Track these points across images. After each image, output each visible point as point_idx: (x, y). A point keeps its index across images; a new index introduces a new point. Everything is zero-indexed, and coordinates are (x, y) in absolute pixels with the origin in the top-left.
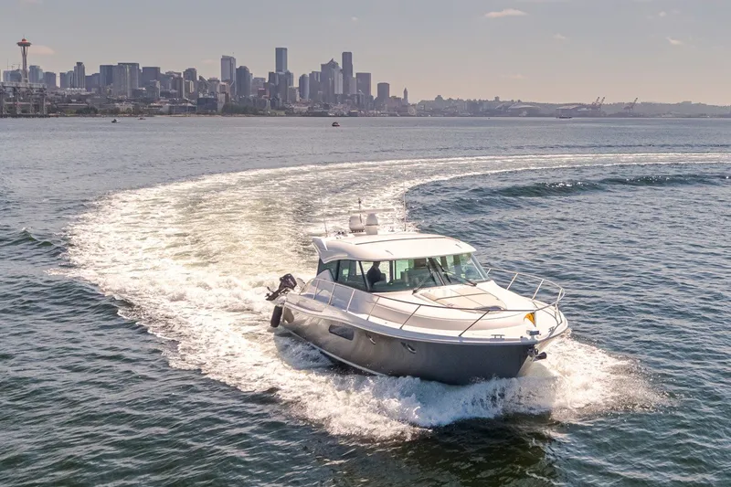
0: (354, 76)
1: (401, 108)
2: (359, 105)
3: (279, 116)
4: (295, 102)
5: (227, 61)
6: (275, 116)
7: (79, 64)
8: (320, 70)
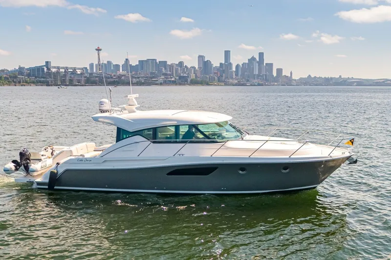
0: (265, 65)
1: (288, 81)
2: (267, 80)
3: (220, 85)
4: (232, 78)
5: (201, 58)
6: (219, 85)
8: (247, 62)
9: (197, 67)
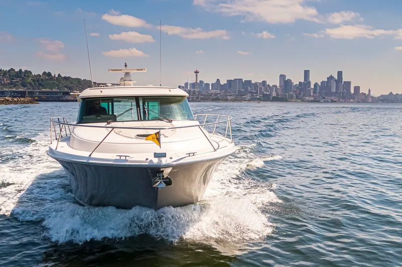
0: (343, 83)
3: (298, 102)
4: (309, 95)
5: (282, 77)
7: (218, 80)
9: (278, 85)
